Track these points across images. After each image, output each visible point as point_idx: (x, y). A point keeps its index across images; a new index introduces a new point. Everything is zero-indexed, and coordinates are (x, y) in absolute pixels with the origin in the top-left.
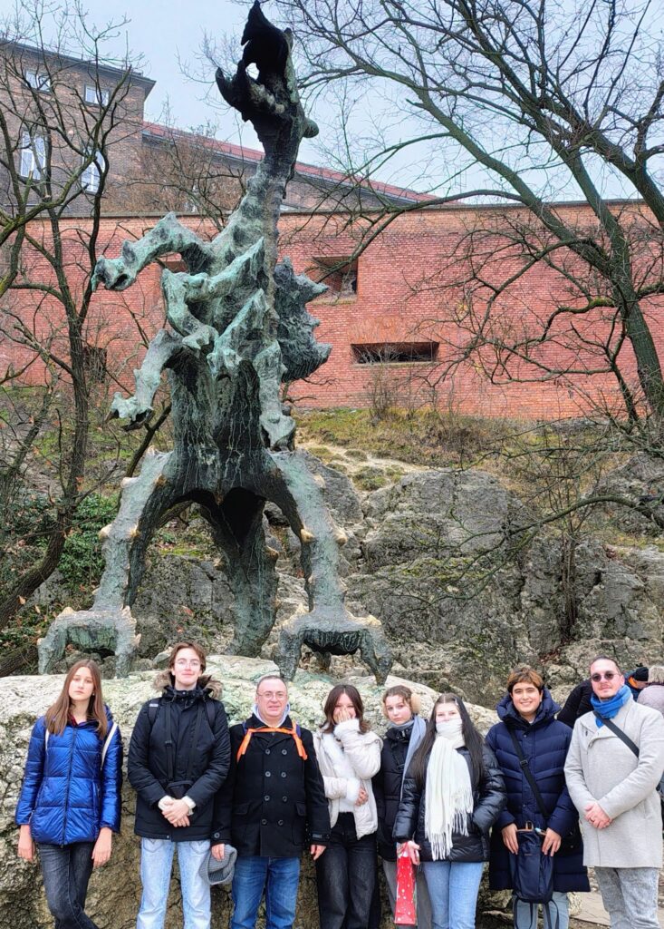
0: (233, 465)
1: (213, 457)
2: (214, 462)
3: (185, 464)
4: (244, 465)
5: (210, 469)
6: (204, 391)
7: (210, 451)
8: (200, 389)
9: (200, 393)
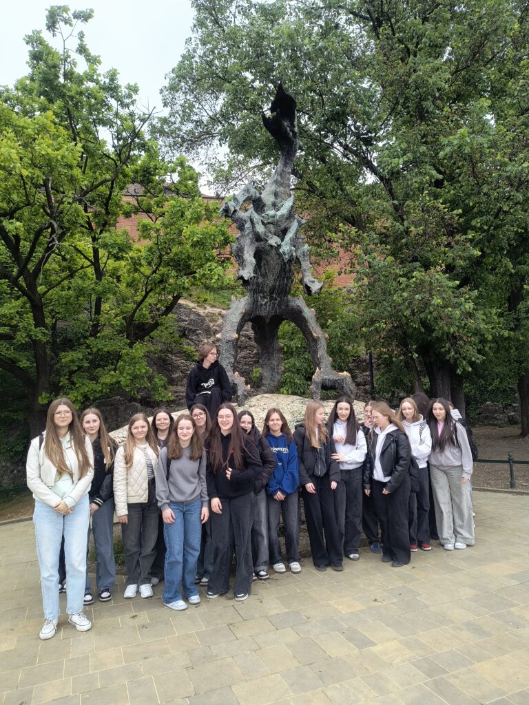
0: (274, 304)
1: (266, 300)
2: (267, 302)
3: (254, 303)
4: (279, 305)
5: (263, 306)
6: (265, 268)
7: (264, 297)
8: (263, 267)
9: (263, 269)
